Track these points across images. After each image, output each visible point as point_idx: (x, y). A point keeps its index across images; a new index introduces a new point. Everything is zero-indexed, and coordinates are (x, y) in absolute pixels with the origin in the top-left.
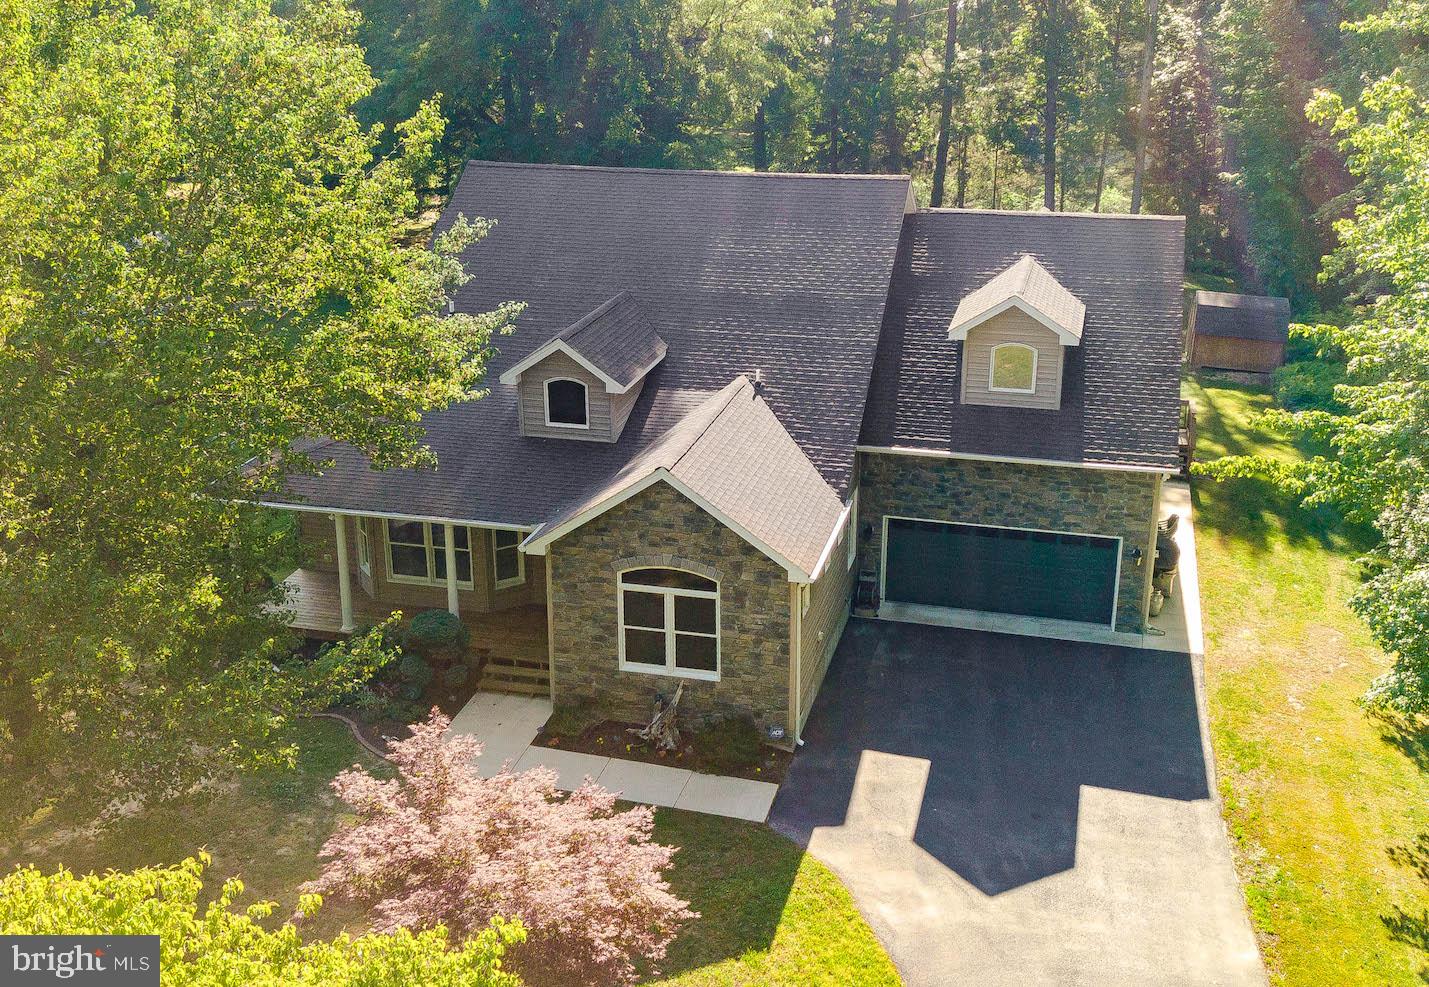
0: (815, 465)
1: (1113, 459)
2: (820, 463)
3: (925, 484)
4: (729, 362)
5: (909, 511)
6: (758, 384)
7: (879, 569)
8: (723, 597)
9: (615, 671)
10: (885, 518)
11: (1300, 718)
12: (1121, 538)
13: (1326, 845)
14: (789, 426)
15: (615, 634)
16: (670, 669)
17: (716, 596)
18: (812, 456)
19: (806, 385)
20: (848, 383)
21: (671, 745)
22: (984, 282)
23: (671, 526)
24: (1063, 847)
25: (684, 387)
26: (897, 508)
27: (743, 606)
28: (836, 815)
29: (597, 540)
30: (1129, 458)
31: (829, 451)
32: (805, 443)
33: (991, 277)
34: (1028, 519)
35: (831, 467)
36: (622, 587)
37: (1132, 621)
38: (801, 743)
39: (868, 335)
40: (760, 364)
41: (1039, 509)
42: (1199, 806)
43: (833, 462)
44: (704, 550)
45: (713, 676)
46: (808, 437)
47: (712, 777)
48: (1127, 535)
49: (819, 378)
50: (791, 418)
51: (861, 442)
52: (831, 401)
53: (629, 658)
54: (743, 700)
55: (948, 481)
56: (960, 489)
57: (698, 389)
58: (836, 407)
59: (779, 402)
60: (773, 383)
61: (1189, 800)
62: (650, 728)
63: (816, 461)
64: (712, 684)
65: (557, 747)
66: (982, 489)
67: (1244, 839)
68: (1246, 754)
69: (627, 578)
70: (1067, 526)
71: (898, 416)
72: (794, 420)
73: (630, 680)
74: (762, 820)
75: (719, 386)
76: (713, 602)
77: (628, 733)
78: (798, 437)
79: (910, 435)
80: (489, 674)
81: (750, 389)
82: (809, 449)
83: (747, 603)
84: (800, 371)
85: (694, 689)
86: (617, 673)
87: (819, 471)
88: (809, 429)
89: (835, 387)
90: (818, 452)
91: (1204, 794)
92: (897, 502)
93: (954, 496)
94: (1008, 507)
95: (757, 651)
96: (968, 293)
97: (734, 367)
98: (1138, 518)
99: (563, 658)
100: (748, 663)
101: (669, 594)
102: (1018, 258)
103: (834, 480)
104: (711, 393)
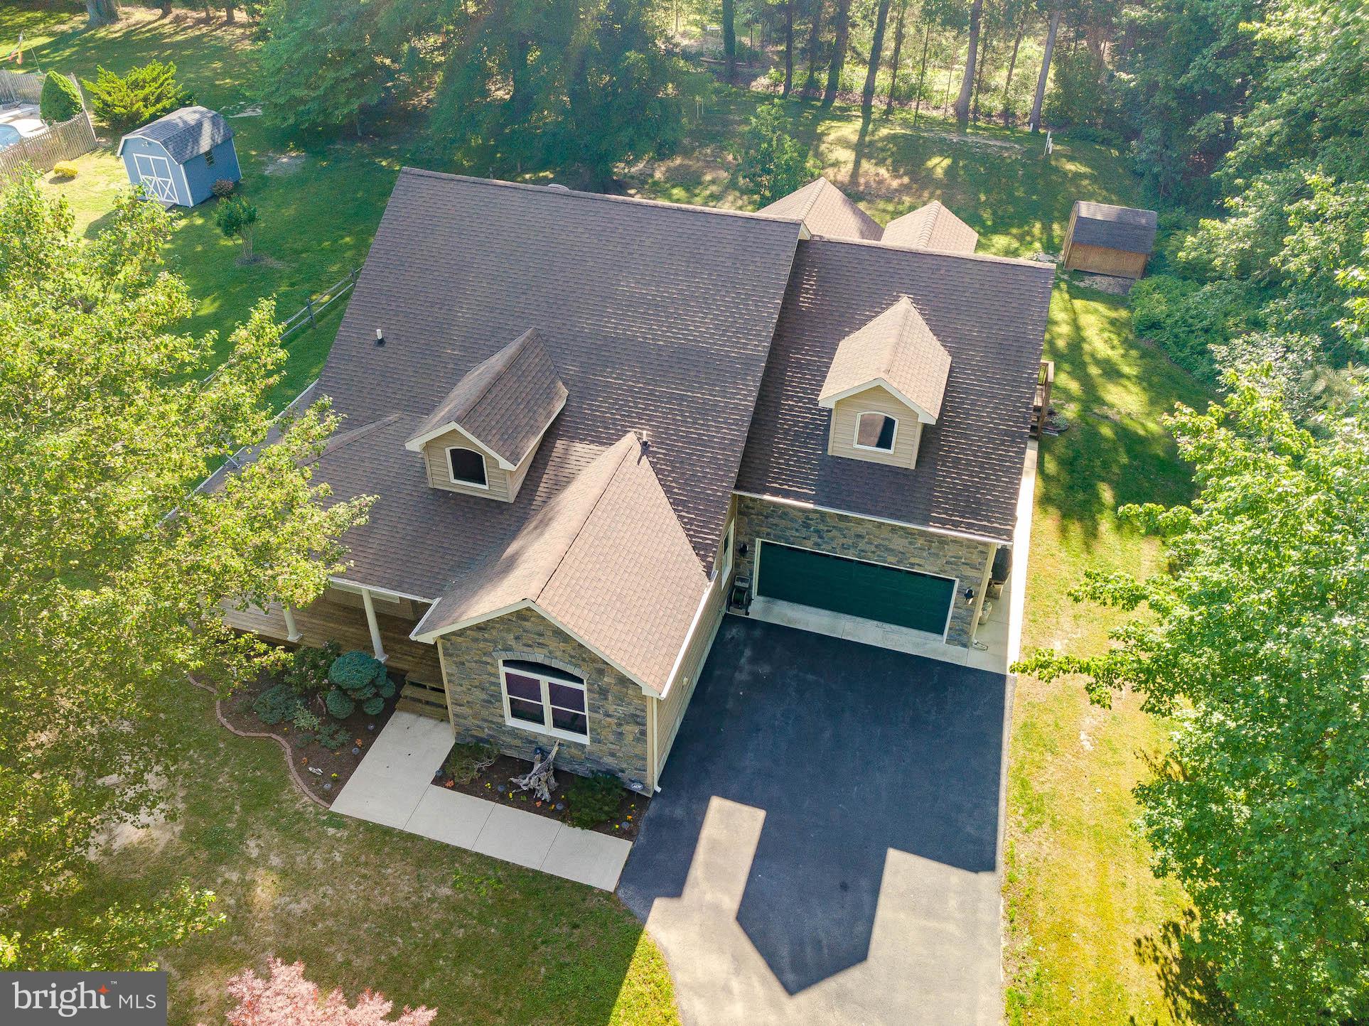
0: (687, 535)
1: (956, 525)
2: (692, 533)
3: (792, 520)
4: (621, 415)
5: (777, 538)
6: (645, 444)
7: (751, 574)
8: (588, 690)
9: (502, 725)
10: (758, 541)
11: (1086, 761)
12: (957, 580)
13: (1083, 932)
14: (668, 491)
15: (501, 701)
16: (547, 730)
17: (583, 687)
18: (687, 525)
19: (686, 448)
20: (724, 449)
21: (547, 796)
22: (863, 323)
23: (541, 635)
24: (860, 928)
25: (581, 439)
26: (768, 534)
27: (606, 699)
28: (675, 886)
29: (479, 635)
30: (970, 526)
31: (701, 521)
32: (681, 511)
33: (870, 318)
34: (879, 556)
35: (701, 538)
36: (503, 670)
37: (962, 638)
38: (659, 789)
39: (746, 396)
40: (648, 420)
41: (888, 549)
42: (984, 878)
43: (701, 532)
44: (572, 657)
45: (584, 740)
46: (683, 503)
47: (578, 829)
48: (962, 578)
49: (699, 441)
50: (671, 482)
51: (737, 488)
52: (707, 467)
53: (514, 715)
54: (609, 760)
55: (811, 520)
56: (821, 527)
57: (592, 442)
58: (711, 474)
59: (661, 464)
60: (659, 443)
61: (976, 872)
62: (530, 778)
63: (689, 530)
64: (583, 746)
65: (453, 788)
66: (840, 530)
67: (1015, 924)
68: (1034, 808)
69: (506, 663)
70: (912, 565)
71: (772, 462)
72: (674, 484)
73: (514, 732)
74: (612, 889)
75: (609, 441)
76: (582, 692)
77: (511, 782)
78: (676, 504)
79: (780, 484)
80: (406, 697)
81: (638, 448)
82: (684, 517)
83: (610, 698)
84: (683, 431)
85: (569, 747)
86: (505, 726)
87: (691, 541)
88: (684, 496)
89: (712, 453)
90: (691, 522)
91: (990, 867)
92: (769, 530)
93: (817, 531)
94: (862, 545)
95: (619, 730)
96: (848, 334)
97: (625, 421)
98: (973, 567)
99: (458, 709)
100: (612, 738)
101: (545, 681)
102: (897, 299)
103: (702, 553)
104: (602, 448)
